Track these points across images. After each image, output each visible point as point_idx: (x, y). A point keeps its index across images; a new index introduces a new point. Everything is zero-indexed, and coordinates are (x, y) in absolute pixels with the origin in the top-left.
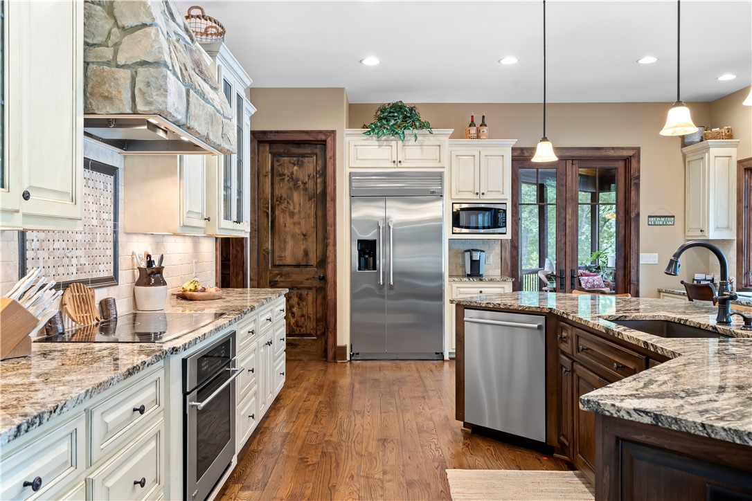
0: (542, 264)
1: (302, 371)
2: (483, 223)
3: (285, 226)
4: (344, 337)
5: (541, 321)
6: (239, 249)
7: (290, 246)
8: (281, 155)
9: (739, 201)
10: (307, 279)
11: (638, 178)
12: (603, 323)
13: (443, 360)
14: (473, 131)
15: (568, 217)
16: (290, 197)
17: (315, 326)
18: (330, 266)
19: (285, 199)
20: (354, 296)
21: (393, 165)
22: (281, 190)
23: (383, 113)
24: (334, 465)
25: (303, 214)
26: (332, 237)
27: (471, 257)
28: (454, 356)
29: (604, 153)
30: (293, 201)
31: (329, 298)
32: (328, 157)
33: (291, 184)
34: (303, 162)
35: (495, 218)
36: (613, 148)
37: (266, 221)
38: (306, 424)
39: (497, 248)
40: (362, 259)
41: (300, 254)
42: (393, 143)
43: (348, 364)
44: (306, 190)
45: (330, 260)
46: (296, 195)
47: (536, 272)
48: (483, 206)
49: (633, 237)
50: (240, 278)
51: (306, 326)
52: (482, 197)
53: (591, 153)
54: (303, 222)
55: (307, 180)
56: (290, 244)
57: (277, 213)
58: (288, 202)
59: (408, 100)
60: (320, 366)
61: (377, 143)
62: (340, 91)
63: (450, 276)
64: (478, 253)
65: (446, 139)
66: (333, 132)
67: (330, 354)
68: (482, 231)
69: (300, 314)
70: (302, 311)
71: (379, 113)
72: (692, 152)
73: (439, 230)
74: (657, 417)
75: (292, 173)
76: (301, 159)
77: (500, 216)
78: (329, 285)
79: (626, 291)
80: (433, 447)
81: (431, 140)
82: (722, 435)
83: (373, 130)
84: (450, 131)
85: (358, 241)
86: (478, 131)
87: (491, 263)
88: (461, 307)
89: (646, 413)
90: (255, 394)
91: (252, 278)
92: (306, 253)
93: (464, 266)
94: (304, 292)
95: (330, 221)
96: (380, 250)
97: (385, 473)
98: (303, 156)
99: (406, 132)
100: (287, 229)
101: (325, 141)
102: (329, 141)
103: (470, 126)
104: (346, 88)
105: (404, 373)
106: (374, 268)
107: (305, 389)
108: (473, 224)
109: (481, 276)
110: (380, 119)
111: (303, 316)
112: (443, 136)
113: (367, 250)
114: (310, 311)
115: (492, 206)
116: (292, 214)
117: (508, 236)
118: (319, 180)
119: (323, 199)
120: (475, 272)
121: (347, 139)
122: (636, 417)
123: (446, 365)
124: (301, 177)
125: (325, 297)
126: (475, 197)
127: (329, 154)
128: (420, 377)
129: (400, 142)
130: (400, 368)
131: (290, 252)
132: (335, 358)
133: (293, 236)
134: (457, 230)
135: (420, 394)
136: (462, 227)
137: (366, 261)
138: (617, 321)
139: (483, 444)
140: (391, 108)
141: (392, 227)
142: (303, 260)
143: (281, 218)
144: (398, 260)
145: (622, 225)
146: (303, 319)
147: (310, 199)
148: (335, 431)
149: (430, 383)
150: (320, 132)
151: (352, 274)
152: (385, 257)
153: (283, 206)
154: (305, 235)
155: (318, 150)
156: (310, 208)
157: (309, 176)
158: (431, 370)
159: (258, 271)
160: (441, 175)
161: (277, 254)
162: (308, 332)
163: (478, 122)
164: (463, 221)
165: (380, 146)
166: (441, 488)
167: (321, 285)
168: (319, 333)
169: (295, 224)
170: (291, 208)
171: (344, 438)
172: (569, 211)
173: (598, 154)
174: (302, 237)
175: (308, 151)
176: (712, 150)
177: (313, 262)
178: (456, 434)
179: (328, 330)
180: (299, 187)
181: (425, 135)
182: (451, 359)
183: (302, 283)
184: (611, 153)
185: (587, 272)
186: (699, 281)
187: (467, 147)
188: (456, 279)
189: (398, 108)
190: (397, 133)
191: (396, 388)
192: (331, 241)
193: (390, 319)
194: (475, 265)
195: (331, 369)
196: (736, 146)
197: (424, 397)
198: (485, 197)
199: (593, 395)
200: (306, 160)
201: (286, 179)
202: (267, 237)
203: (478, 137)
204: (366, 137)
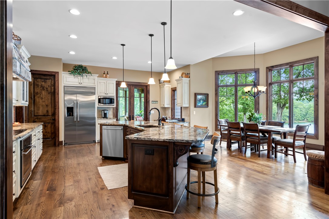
0: (126, 114)
1: (47, 150)
2: (108, 102)
3: (39, 102)
4: (62, 138)
5: (122, 127)
6: (21, 110)
7: (41, 109)
8: (37, 78)
9: (171, 98)
10: (48, 120)
11: (149, 91)
12: (135, 126)
13: (95, 143)
14: (105, 75)
15: (132, 101)
16: (41, 93)
17: (51, 135)
18: (57, 116)
19: (39, 93)
20: (65, 126)
21: (79, 84)
22: (38, 90)
23: (76, 68)
24: (64, 171)
25: (46, 99)
26: (58, 106)
27: (104, 112)
28: (99, 141)
29: (141, 84)
30: (42, 94)
31: (56, 126)
32: (56, 80)
33: (42, 88)
34: (46, 81)
35: (111, 101)
36: (143, 83)
37: (31, 100)
38: (52, 163)
39: (112, 109)
40: (68, 113)
41: (45, 112)
42: (79, 77)
43: (63, 147)
44: (47, 90)
45: (57, 113)
46: (43, 92)
47: (124, 117)
48: (107, 97)
49: (148, 107)
50: (21, 120)
51: (47, 136)
52: (107, 95)
53: (137, 84)
54: (46, 101)
55: (48, 87)
56: (41, 108)
57: (36, 98)
58: (40, 94)
59: (84, 64)
60: (53, 148)
61: (73, 77)
62: (61, 59)
63: (98, 118)
64: (106, 111)
65: (96, 77)
66: (58, 72)
67: (57, 144)
68: (107, 105)
69: (45, 131)
70: (46, 130)
71: (74, 68)
72: (162, 85)
73: (94, 104)
74: (137, 138)
75: (42, 85)
76: (45, 80)
77: (113, 100)
78: (56, 122)
79: (146, 120)
80: (94, 163)
81: (92, 77)
82: (147, 139)
83: (72, 73)
84: (98, 75)
85: (67, 107)
86: (106, 76)
87: (110, 114)
88: (101, 125)
89: (136, 138)
90: (35, 154)
91: (26, 120)
92: (47, 111)
93: (102, 115)
94: (47, 124)
95: (57, 101)
96: (75, 110)
97: (80, 171)
98: (46, 79)
99: (83, 74)
100: (40, 103)
101: (55, 75)
102: (56, 75)
103: (104, 74)
104: (62, 59)
105: (83, 147)
106: (73, 116)
107: (49, 155)
108: (105, 102)
109: (107, 117)
110: (75, 70)
111: (46, 132)
112: (95, 76)
113: (70, 111)
114: (49, 130)
115: (110, 97)
116: (42, 98)
117: (115, 106)
118: (52, 88)
119: (54, 94)
120: (105, 116)
121: (63, 75)
122: (134, 139)
123: (97, 144)
124: (45, 86)
125: (55, 126)
126: (105, 95)
127: (56, 79)
128: (89, 148)
129: (81, 77)
130: (82, 146)
131: (41, 111)
132: (58, 145)
133: (42, 106)
134: (100, 104)
135: (89, 152)
136: (101, 103)
137: (70, 113)
138: (139, 126)
139: (107, 161)
140: (78, 66)
141: (79, 103)
142: (46, 114)
143: (37, 100)
144: (81, 114)
145: (145, 103)
146: (46, 133)
147: (49, 94)
148: (63, 164)
149: (92, 149)
150: (53, 72)
151: (65, 118)
152: (76, 113)
153: (38, 96)
154: (47, 105)
155: (52, 78)
156: (49, 97)
157: (48, 86)
158: (92, 146)
159: (28, 118)
160: (95, 88)
161: (36, 112)
162: (48, 137)
163: (106, 73)
164: (101, 101)
165: (75, 78)
166: (96, 171)
167: (53, 122)
168: (52, 137)
169: (43, 102)
170: (42, 96)
171: (66, 165)
172: (132, 99)
173: (139, 84)
174: (46, 106)
175: (48, 78)
176: (166, 85)
177: (50, 114)
178: (100, 160)
179: (56, 136)
180: (44, 89)
181: (89, 76)
182: (98, 142)
183: (46, 121)
184: (142, 84)
185: (138, 116)
186: (163, 118)
187: (102, 80)
188: (99, 119)
189: (81, 66)
190: (80, 74)
191: (81, 151)
192: (57, 107)
193: (78, 133)
194: (105, 114)
195: (57, 148)
196: (171, 84)
197: (90, 153)
198: (108, 95)
199: (128, 136)
200: (47, 81)
201: (40, 86)
202: (32, 106)
203: (106, 77)
204: (70, 75)
